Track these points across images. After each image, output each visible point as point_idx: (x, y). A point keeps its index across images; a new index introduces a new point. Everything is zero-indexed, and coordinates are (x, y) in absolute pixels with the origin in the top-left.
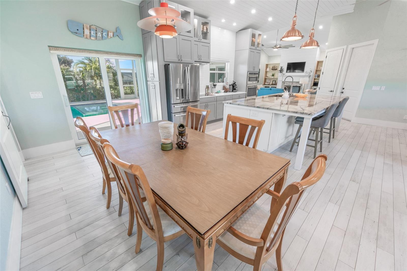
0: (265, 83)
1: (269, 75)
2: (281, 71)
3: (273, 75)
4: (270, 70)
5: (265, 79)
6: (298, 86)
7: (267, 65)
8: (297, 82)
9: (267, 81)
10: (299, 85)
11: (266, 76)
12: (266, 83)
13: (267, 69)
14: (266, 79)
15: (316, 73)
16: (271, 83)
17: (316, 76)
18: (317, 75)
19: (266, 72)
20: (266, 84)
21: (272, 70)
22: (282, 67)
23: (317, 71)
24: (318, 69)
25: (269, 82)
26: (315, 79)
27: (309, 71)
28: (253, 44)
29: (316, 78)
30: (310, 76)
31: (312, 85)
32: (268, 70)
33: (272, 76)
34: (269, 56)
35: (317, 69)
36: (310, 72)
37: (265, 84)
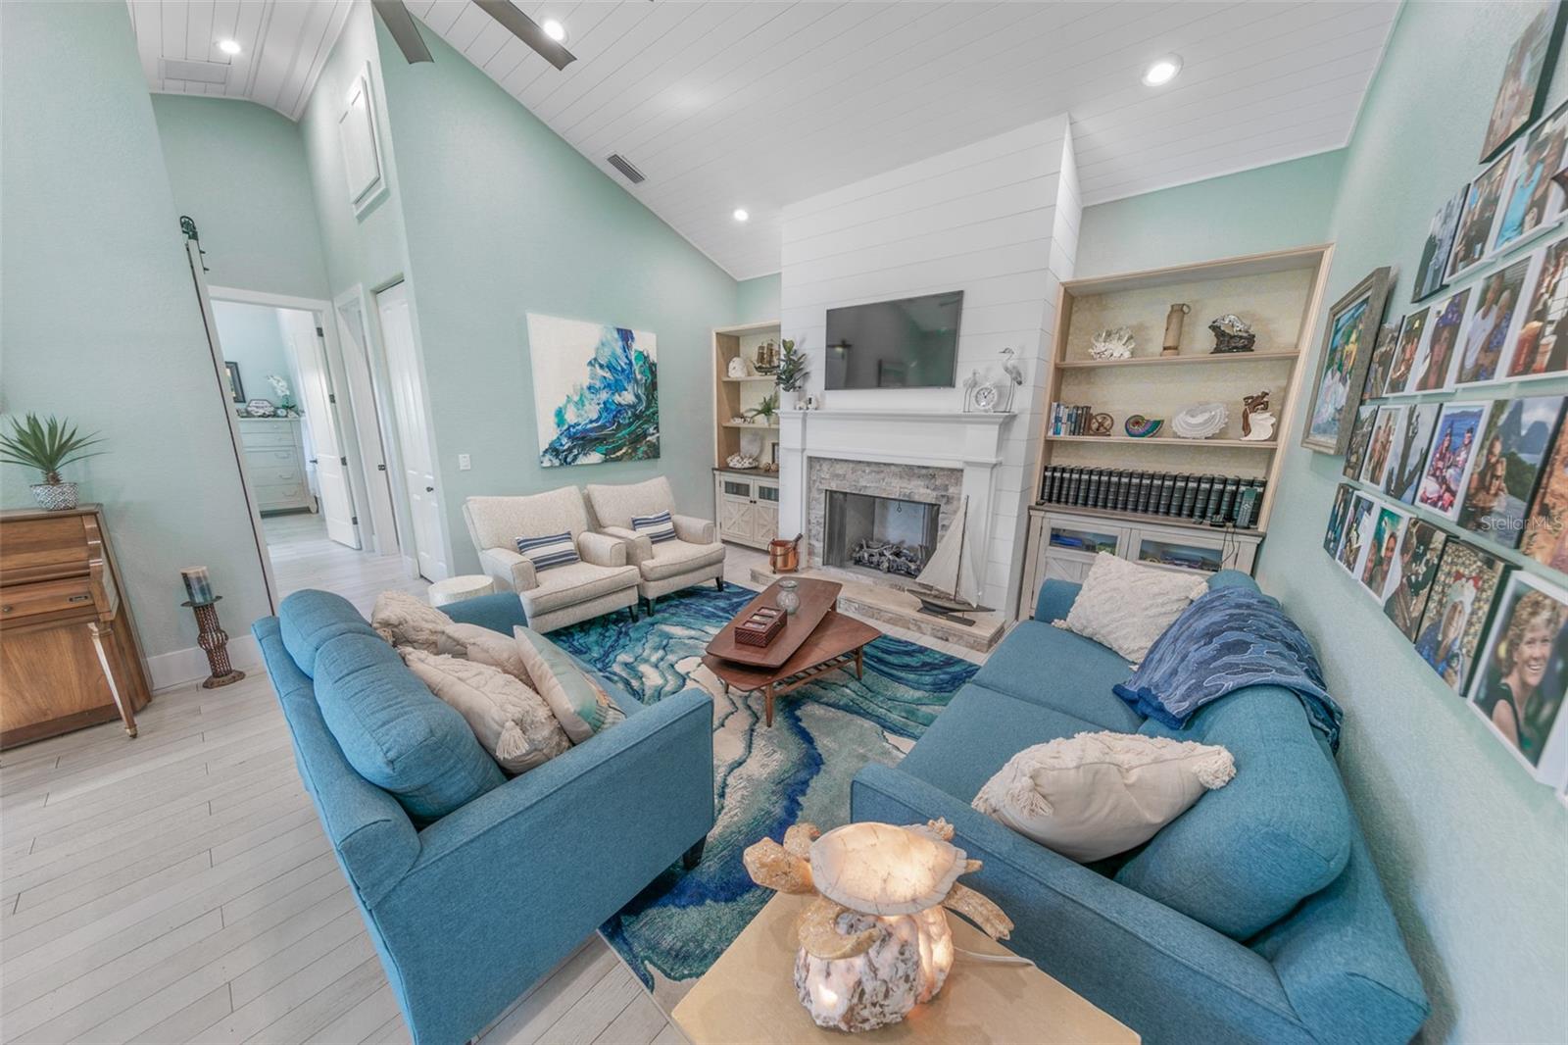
0: (729, 460)
1: (750, 401)
2: (796, 377)
3: (767, 409)
4: (749, 374)
5: (727, 438)
6: (916, 498)
7: (730, 344)
8: (911, 467)
9: (744, 442)
10: (923, 491)
11: (732, 415)
12: (734, 462)
13: (731, 365)
14: (737, 430)
15: (1056, 396)
17: (1058, 419)
18: (1064, 413)
19: (733, 389)
20: (731, 465)
21: (757, 376)
23: (1061, 373)
24: (1071, 360)
25: (755, 451)
26: (1050, 445)
27: (998, 375)
29: (1064, 436)
30: (1014, 417)
31: (1034, 497)
33: (759, 412)
34: (737, 284)
35: (1063, 357)
36: (1008, 380)
37: (724, 468)
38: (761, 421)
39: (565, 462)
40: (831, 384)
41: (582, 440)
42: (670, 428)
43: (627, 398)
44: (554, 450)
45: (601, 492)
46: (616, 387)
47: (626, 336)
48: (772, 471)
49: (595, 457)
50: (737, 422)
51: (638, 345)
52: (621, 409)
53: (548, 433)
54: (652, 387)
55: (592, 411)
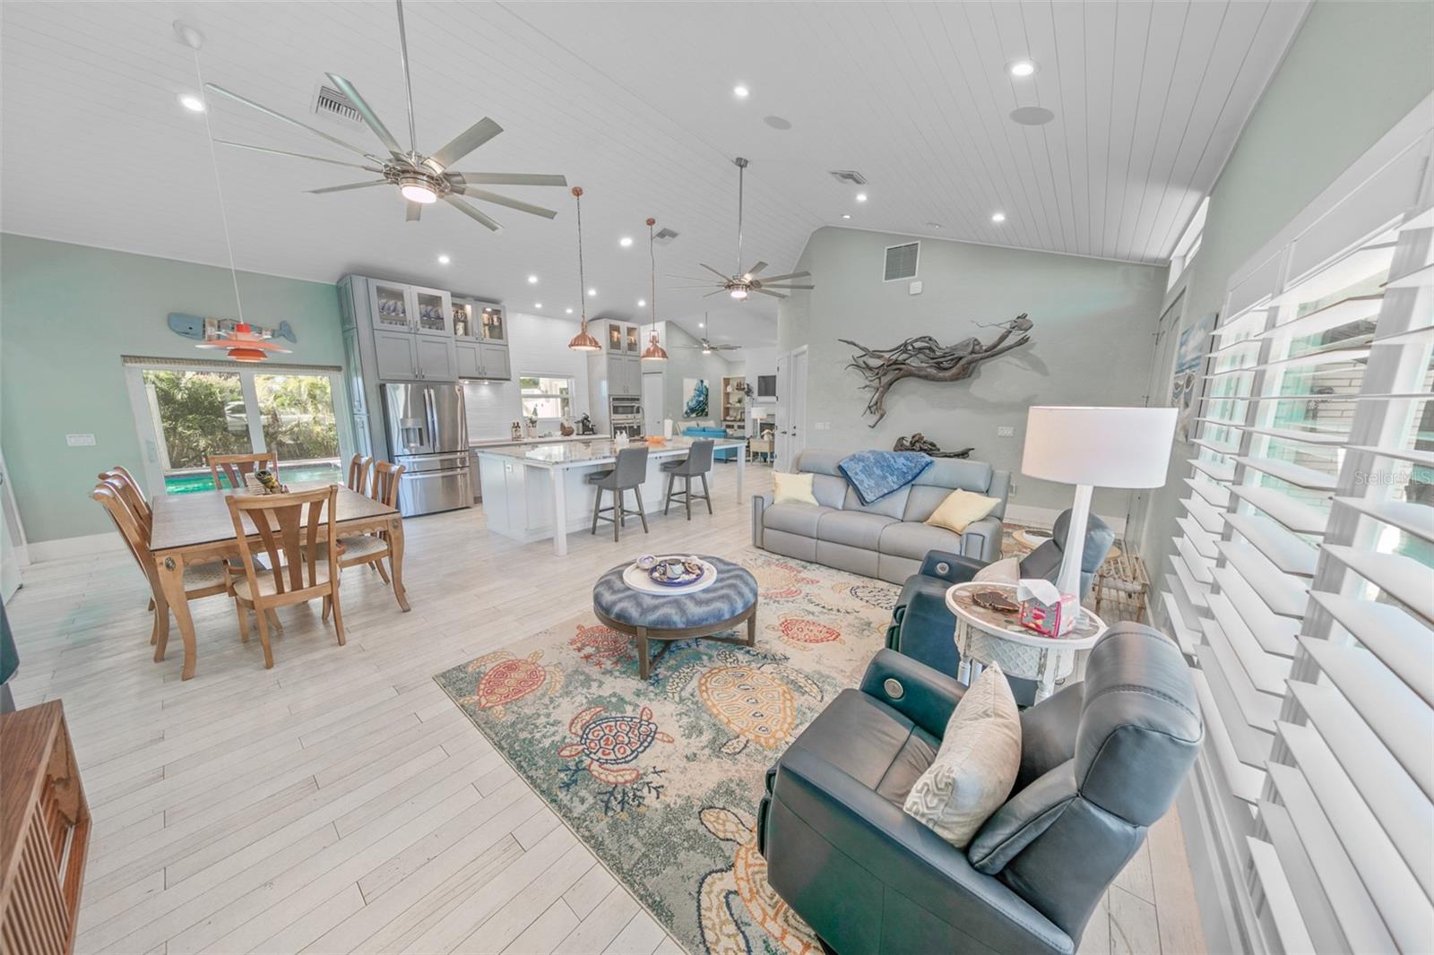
1: (733, 399)
2: (749, 392)
3: (740, 402)
4: (734, 391)
5: (727, 410)
7: (727, 382)
9: (731, 412)
11: (729, 403)
12: (728, 418)
14: (730, 408)
16: (739, 417)
19: (727, 395)
21: (736, 391)
22: (748, 385)
25: (735, 414)
28: (615, 345)
32: (729, 389)
33: (737, 402)
34: (728, 363)
37: (725, 420)
38: (738, 405)
39: (688, 416)
40: (760, 395)
41: (692, 410)
42: (710, 409)
43: (701, 399)
44: (686, 413)
45: (699, 422)
46: (700, 396)
47: (702, 381)
48: (744, 420)
49: (694, 415)
50: (729, 406)
51: (704, 384)
52: (700, 401)
53: (685, 408)
54: (707, 396)
55: (694, 402)
